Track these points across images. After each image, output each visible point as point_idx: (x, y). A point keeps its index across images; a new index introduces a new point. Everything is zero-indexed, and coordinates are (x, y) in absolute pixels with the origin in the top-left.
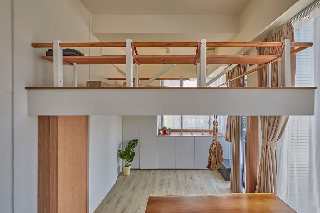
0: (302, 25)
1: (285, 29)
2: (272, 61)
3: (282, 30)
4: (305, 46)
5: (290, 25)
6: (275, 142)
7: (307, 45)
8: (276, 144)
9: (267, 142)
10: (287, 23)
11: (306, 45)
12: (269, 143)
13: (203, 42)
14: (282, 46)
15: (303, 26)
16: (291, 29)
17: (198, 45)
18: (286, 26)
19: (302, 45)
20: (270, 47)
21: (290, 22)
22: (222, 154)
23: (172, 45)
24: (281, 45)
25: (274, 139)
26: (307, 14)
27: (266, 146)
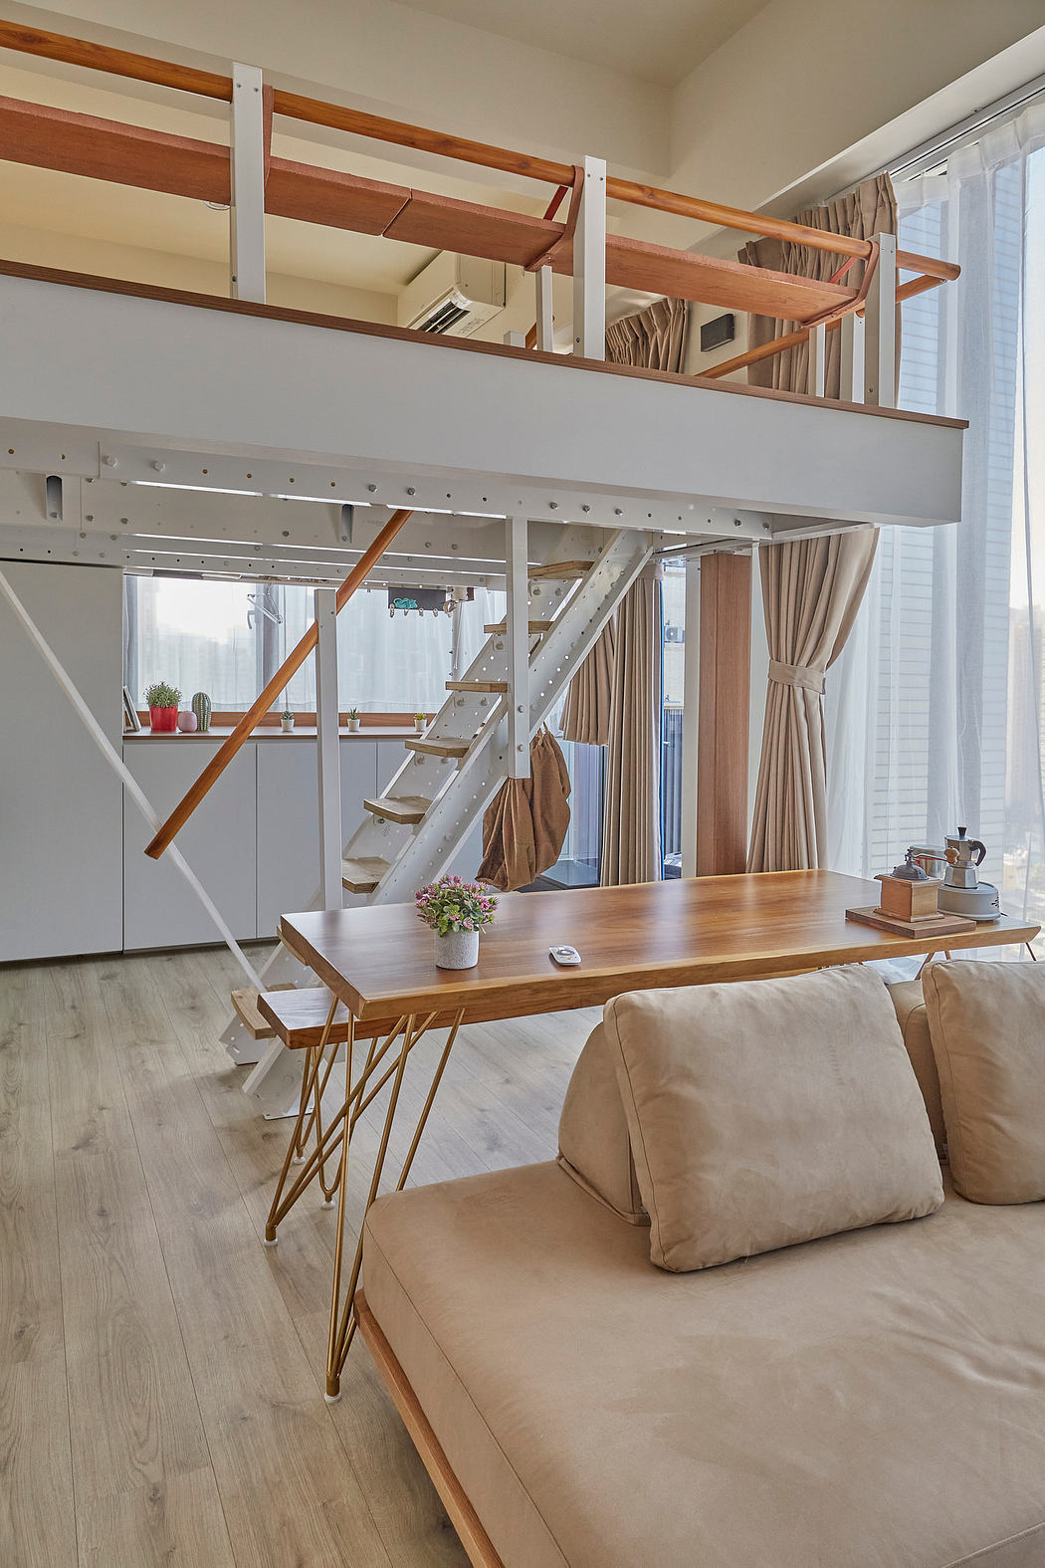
0: (922, 199)
1: (868, 200)
2: (828, 312)
3: (855, 200)
4: (940, 272)
5: (885, 189)
6: (822, 671)
7: (945, 269)
8: (824, 680)
9: (790, 673)
10: (874, 176)
11: (941, 269)
12: (798, 675)
13: (596, 170)
14: (868, 257)
15: (926, 202)
16: (887, 205)
17: (570, 181)
18: (871, 188)
19: (931, 266)
20: (830, 252)
21: (885, 177)
22: (566, 792)
23: (462, 151)
24: (866, 253)
25: (818, 654)
26: (940, 159)
27: (786, 688)
